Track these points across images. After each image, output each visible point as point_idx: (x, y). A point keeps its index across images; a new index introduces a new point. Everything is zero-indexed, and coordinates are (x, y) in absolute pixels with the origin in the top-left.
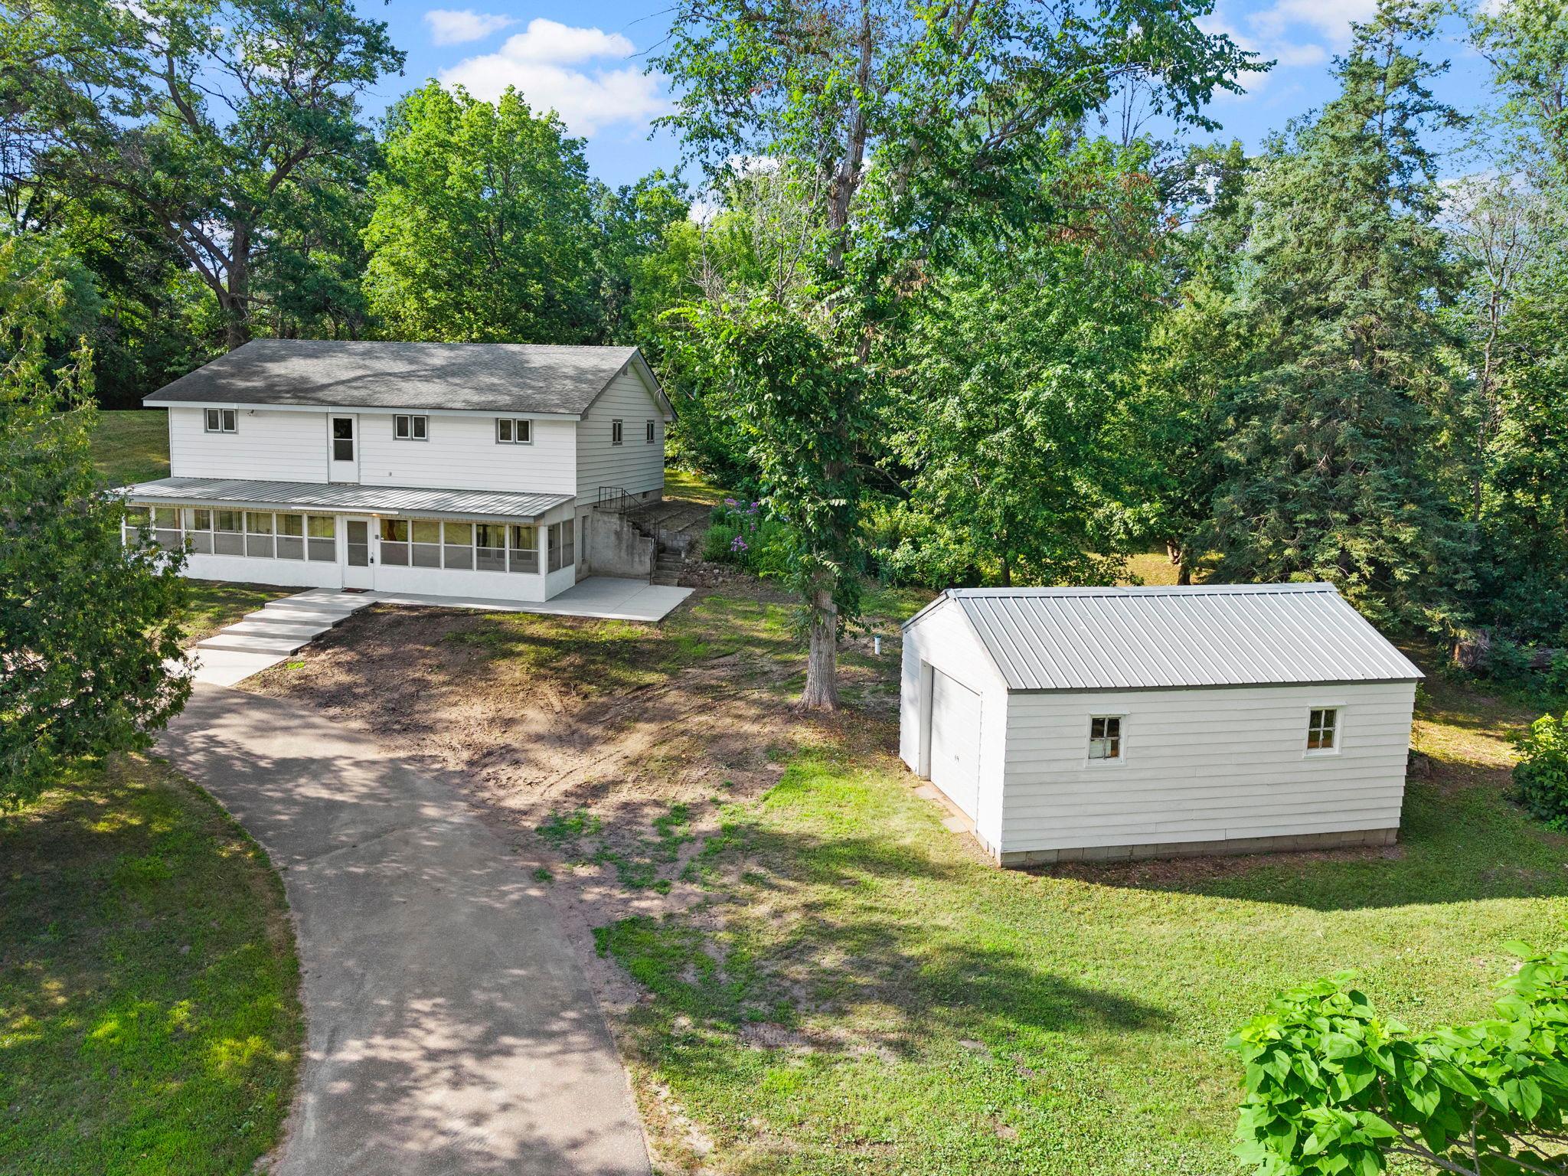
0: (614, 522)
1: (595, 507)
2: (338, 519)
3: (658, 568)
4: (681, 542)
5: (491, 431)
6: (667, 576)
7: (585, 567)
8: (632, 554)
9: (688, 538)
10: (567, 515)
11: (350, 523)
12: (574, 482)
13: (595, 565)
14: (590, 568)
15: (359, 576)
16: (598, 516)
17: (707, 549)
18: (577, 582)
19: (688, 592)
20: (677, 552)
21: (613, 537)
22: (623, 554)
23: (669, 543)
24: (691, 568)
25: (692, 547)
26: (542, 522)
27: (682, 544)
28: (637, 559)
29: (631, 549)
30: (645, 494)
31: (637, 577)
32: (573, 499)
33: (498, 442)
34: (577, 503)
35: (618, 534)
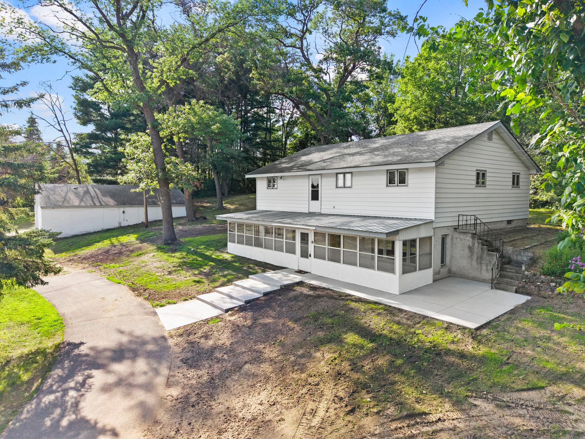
0: (468, 240)
1: (456, 228)
2: (297, 231)
3: (501, 276)
4: (525, 257)
5: (384, 179)
6: (507, 284)
7: (444, 270)
8: (481, 263)
9: (531, 254)
10: (424, 233)
11: (302, 233)
12: (433, 210)
13: (454, 269)
14: (450, 271)
15: (305, 264)
16: (456, 235)
17: (546, 265)
18: (434, 281)
19: (523, 299)
20: (519, 264)
21: (467, 251)
22: (474, 263)
23: (514, 258)
24: (530, 280)
25: (533, 261)
26: (397, 237)
27: (525, 259)
28: (484, 267)
29: (480, 259)
30: (509, 222)
31: (484, 281)
32: (432, 222)
33: (387, 186)
34: (435, 226)
35: (471, 249)
